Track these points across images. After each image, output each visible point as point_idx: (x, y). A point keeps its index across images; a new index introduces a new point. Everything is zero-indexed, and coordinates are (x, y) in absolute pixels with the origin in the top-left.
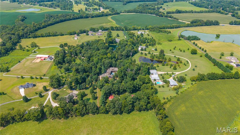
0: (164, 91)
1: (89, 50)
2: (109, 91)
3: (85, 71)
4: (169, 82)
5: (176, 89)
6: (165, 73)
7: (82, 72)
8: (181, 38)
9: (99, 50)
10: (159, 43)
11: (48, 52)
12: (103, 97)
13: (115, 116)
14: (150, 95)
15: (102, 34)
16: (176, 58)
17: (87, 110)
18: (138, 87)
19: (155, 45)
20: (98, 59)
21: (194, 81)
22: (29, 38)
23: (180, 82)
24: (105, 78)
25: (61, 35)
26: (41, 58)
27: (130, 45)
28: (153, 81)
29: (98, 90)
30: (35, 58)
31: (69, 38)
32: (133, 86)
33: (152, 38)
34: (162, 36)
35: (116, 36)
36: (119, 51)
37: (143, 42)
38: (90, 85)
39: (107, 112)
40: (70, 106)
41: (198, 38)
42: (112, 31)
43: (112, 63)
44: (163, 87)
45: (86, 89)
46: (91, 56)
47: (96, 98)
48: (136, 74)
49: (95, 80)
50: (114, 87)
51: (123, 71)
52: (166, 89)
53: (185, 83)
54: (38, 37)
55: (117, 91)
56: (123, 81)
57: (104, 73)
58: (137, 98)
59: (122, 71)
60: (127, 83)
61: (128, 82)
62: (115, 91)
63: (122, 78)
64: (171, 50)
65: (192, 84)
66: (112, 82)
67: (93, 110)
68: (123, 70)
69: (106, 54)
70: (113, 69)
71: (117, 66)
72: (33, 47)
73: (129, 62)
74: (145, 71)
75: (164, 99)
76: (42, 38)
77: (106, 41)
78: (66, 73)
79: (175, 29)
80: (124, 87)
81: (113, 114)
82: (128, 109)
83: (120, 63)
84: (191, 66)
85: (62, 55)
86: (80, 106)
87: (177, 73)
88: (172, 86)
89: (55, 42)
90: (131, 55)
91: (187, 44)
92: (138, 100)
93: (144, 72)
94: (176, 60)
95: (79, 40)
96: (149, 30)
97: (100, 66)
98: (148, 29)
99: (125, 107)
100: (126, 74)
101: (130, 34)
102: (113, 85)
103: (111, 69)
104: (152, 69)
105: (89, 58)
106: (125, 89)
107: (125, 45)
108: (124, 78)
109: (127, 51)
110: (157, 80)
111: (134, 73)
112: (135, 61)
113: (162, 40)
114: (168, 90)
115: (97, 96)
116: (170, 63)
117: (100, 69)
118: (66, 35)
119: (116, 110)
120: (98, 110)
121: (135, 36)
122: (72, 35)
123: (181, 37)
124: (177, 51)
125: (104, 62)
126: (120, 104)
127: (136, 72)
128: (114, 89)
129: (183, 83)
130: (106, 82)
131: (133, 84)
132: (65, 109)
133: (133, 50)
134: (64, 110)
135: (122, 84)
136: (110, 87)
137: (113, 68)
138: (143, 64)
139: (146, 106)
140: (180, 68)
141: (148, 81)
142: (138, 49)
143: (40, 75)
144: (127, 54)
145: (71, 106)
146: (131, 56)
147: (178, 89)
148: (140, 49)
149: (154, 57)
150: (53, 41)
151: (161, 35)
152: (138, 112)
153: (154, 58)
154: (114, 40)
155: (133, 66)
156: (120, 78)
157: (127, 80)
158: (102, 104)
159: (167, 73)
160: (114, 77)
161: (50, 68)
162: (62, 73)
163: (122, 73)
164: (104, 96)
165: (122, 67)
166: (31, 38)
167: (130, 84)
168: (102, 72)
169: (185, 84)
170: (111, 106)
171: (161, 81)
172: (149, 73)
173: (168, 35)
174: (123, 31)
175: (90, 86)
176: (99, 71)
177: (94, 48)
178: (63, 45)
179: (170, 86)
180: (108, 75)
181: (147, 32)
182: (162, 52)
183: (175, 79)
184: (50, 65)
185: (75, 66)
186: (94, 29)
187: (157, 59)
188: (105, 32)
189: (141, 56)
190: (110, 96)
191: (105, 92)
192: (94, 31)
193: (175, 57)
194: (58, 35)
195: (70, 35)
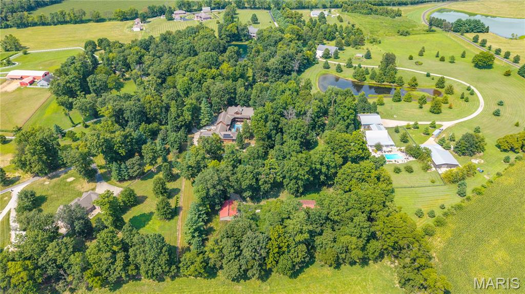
0: (413, 186)
1: (165, 55)
2: (219, 190)
3: (144, 116)
4: (428, 153)
5: (457, 180)
6: (408, 125)
7: (133, 118)
8: (434, 28)
9: (196, 54)
10: (374, 39)
11: (47, 63)
12: (199, 211)
13: (241, 287)
14: (375, 207)
15: (211, 18)
16: (433, 79)
17: (132, 267)
18: (325, 173)
19: (364, 45)
20: (191, 79)
21: (512, 149)
22: (5, 28)
23: (464, 154)
24: (207, 142)
25: (98, 21)
26: (22, 78)
27: (291, 41)
28: (373, 150)
29: (183, 184)
30: (6, 80)
31: (117, 27)
32: (307, 169)
33: (353, 26)
34: (378, 21)
35: (249, 22)
36: (259, 57)
37: (327, 36)
38: (156, 163)
39: (210, 271)
40: (60, 252)
41: (483, 25)
42: (238, 11)
43: (236, 94)
44: (409, 170)
45: (142, 179)
46: (171, 71)
47: (172, 213)
48: (313, 128)
49: (176, 146)
50: (239, 175)
51: (271, 117)
52: (419, 177)
53: (480, 157)
54: (30, 26)
55: (250, 187)
56: (272, 152)
57: (207, 125)
58: (327, 219)
59: (267, 117)
60: (284, 157)
61: (288, 156)
62: (244, 187)
63: (269, 142)
64: (411, 58)
65: (507, 160)
66: (231, 156)
67: (152, 265)
68: (273, 113)
69: (218, 64)
70: (237, 113)
71: (251, 103)
72: (8, 51)
73: (291, 86)
74: (346, 118)
75: (420, 214)
76: (43, 27)
77: (220, 32)
78: (88, 123)
79: (410, 7)
80: (276, 173)
81: (233, 280)
82: (293, 262)
83: (261, 91)
84: (486, 104)
85: (78, 68)
86: (99, 250)
87: (446, 125)
88: (440, 166)
89: (76, 39)
90: (296, 68)
91: (454, 41)
92: (329, 225)
93: (341, 122)
94: (432, 85)
95: (146, 32)
96: (340, 10)
97: (194, 101)
98: (336, 7)
99: (281, 253)
100: (281, 129)
101: (290, 16)
102: (234, 166)
103: (232, 110)
104: (364, 111)
105: (163, 78)
106: (279, 179)
107: (276, 43)
108: (274, 141)
109: (284, 58)
110: (384, 149)
111: (307, 123)
112: (308, 86)
113: (381, 32)
114: (429, 183)
115: (180, 204)
116: (417, 93)
117: (196, 111)
118: (110, 20)
119: (243, 268)
120: (174, 267)
121: (304, 21)
122: (128, 21)
123: (435, 24)
124: (430, 61)
125: (211, 89)
126: (259, 243)
127: (314, 120)
128: (237, 181)
129: (476, 159)
130: (213, 153)
131: (309, 164)
132: (40, 264)
133: (300, 55)
134: (35, 269)
135: (266, 162)
136: (223, 175)
137: (238, 109)
138: (337, 94)
139: (363, 249)
140: (450, 108)
141: (361, 151)
142: (315, 54)
143: (6, 129)
144: (284, 67)
145: (63, 252)
146: (294, 71)
147: (464, 179)
148: (319, 53)
149: (366, 76)
150: (71, 36)
151: (375, 21)
152: (328, 271)
153: (366, 79)
154: (243, 30)
155: (304, 99)
156: (262, 142)
157: (285, 148)
158: (193, 237)
159: (416, 124)
160: (241, 136)
161: (44, 107)
162: (76, 123)
163: (268, 124)
164: (201, 208)
165: (269, 105)
166: (11, 27)
167: (297, 164)
168: (203, 122)
169: (482, 161)
170: (225, 251)
171: (401, 150)
172: (357, 125)
173: (393, 21)
174: (268, 11)
175: (159, 169)
176: (190, 118)
177: (182, 50)
178: (94, 43)
179: (434, 169)
180: (221, 130)
181: (336, 13)
182: (389, 60)
183: (444, 144)
184: (43, 100)
185: (111, 102)
186: (189, 5)
187: (374, 82)
188: (219, 13)
189: (324, 74)
190: (222, 205)
191: (203, 193)
192: (190, 11)
193: (428, 75)
194: (89, 21)
195: (122, 20)
